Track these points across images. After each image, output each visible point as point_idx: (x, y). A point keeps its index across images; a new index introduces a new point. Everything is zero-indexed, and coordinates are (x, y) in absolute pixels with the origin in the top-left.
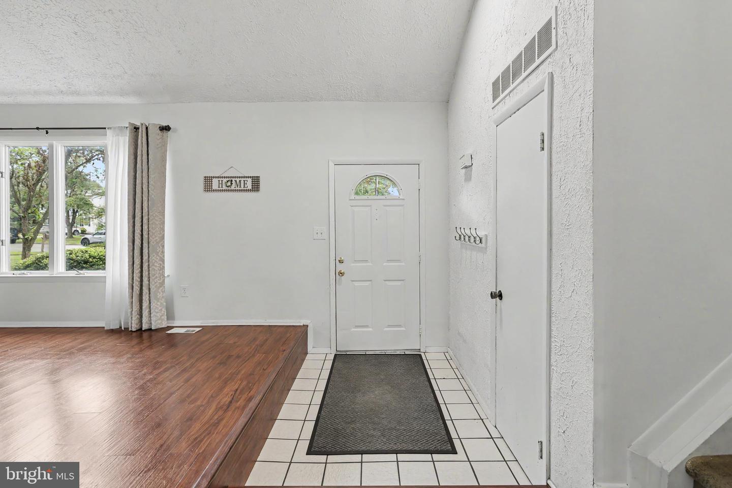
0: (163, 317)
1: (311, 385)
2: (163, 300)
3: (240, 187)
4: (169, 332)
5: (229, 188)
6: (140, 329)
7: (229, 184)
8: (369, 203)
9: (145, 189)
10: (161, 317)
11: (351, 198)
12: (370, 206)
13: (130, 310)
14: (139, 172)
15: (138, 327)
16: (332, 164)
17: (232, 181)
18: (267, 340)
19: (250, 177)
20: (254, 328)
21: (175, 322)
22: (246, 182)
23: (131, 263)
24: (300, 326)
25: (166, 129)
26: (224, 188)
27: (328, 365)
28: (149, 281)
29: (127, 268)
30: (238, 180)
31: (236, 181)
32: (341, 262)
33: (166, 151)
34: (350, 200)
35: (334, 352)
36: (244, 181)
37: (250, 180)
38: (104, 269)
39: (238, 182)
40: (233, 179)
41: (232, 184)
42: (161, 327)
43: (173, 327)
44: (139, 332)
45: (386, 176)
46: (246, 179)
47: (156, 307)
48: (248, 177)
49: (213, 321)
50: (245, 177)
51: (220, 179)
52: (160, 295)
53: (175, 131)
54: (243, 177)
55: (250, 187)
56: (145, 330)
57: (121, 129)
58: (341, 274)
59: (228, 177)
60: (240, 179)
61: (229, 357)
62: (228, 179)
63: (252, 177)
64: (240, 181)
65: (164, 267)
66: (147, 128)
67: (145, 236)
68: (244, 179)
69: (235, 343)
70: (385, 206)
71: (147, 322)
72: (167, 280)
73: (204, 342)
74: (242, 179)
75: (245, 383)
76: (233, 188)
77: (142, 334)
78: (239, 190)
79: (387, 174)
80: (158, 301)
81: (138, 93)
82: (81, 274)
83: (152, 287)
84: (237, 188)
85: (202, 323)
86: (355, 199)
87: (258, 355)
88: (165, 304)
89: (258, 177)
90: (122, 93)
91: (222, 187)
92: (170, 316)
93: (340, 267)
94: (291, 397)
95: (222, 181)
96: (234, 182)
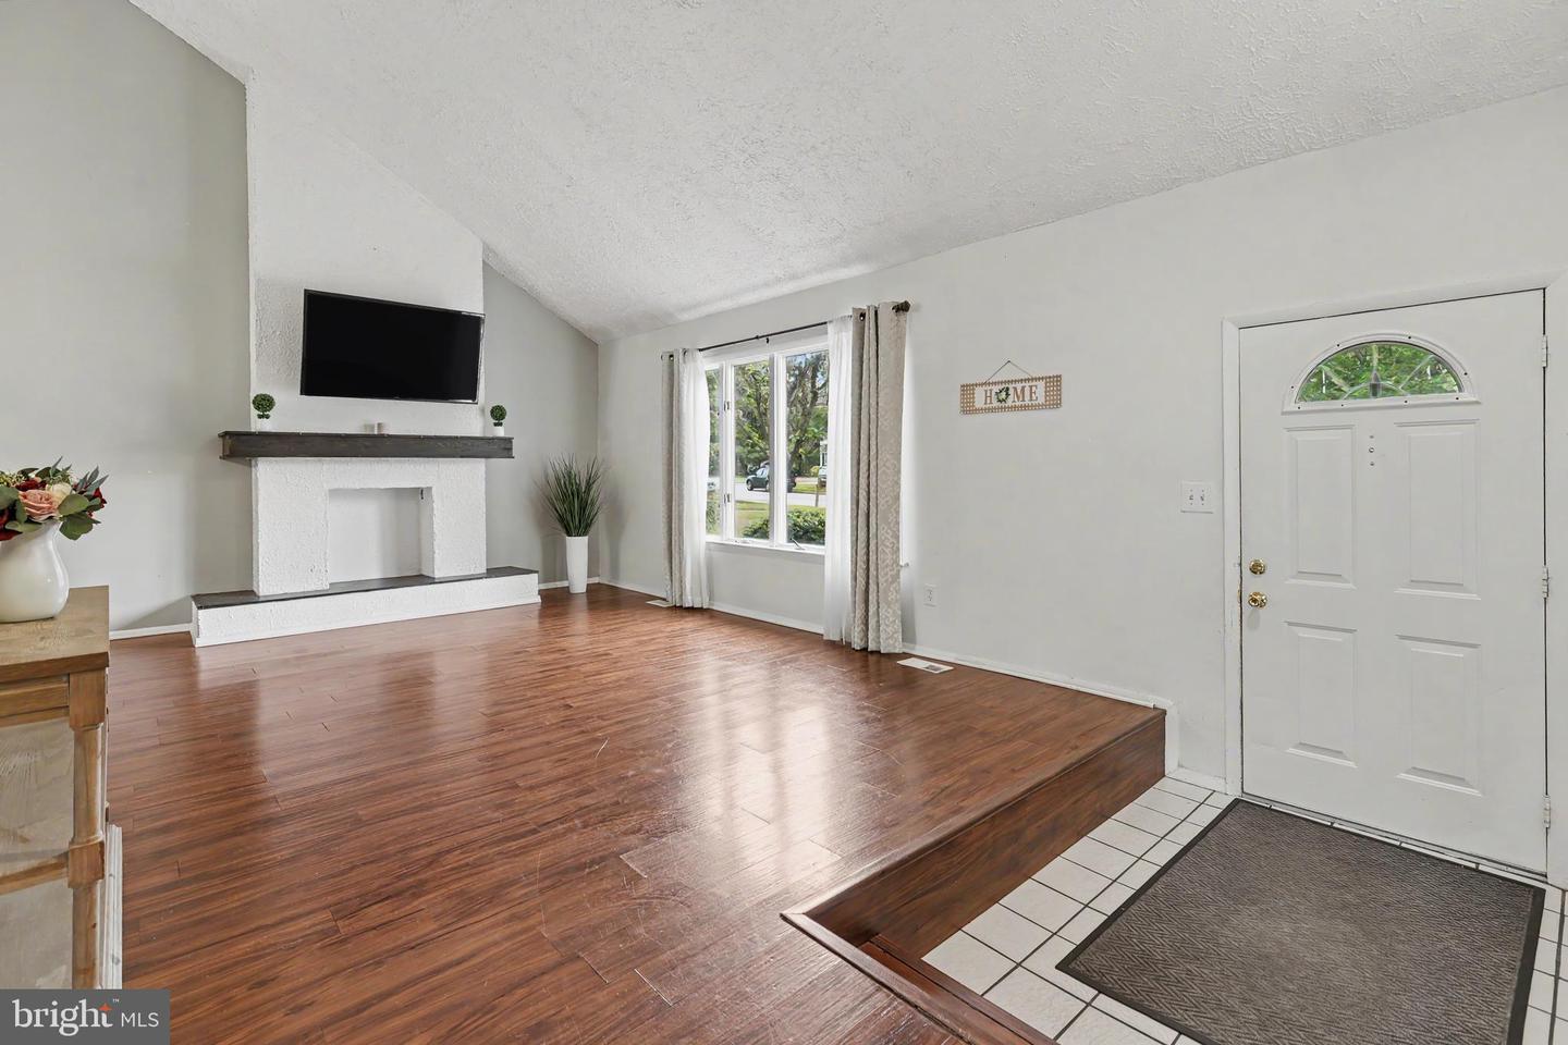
0: (896, 635)
1: (1140, 843)
2: (898, 605)
3: (1023, 400)
4: (901, 662)
5: (1003, 404)
6: (865, 649)
7: (1003, 395)
8: (1344, 418)
9: (873, 416)
10: (894, 633)
11: (1287, 409)
12: (1349, 427)
13: (852, 615)
14: (865, 388)
15: (862, 644)
16: (1231, 330)
17: (1008, 389)
18: (1055, 717)
19: (1042, 378)
20: (1045, 689)
21: (917, 647)
22: (1034, 389)
23: (854, 538)
24: (1145, 708)
25: (902, 308)
26: (995, 404)
27: (1207, 816)
28: (877, 570)
29: (849, 542)
30: (1019, 386)
31: (1015, 389)
32: (1257, 569)
33: (903, 346)
34: (1283, 413)
35: (1235, 793)
36: (1031, 387)
37: (1041, 384)
38: (824, 544)
39: (1019, 391)
40: (1011, 386)
41: (1007, 395)
42: (893, 651)
43: (911, 656)
44: (865, 653)
45: (1406, 339)
46: (1034, 383)
47: (887, 617)
48: (1039, 379)
49: (975, 659)
50: (1032, 379)
51: (988, 388)
52: (892, 597)
53: (918, 308)
54: (1029, 380)
55: (1041, 400)
56: (872, 652)
57: (843, 319)
58: (1258, 602)
59: (1002, 383)
60: (1024, 384)
61: (969, 729)
62: (1001, 387)
63: (1046, 378)
64: (1023, 388)
65: (898, 549)
66: (876, 312)
67: (873, 495)
68: (1031, 384)
69: (992, 707)
70: (1401, 425)
71: (873, 639)
72: (904, 574)
73: (943, 692)
74: (1027, 384)
75: (966, 781)
76: (1010, 402)
77: (867, 656)
78: (1021, 407)
79: (1411, 334)
80: (889, 607)
81: (864, 257)
82: (801, 549)
83: (881, 580)
84: (1017, 404)
85: (957, 659)
86: (1299, 412)
87: (1021, 741)
88: (900, 612)
89: (1057, 377)
90: (846, 262)
91: (991, 403)
92: (908, 633)
93: (1254, 585)
94: (1081, 850)
95: (991, 390)
96: (1011, 392)
